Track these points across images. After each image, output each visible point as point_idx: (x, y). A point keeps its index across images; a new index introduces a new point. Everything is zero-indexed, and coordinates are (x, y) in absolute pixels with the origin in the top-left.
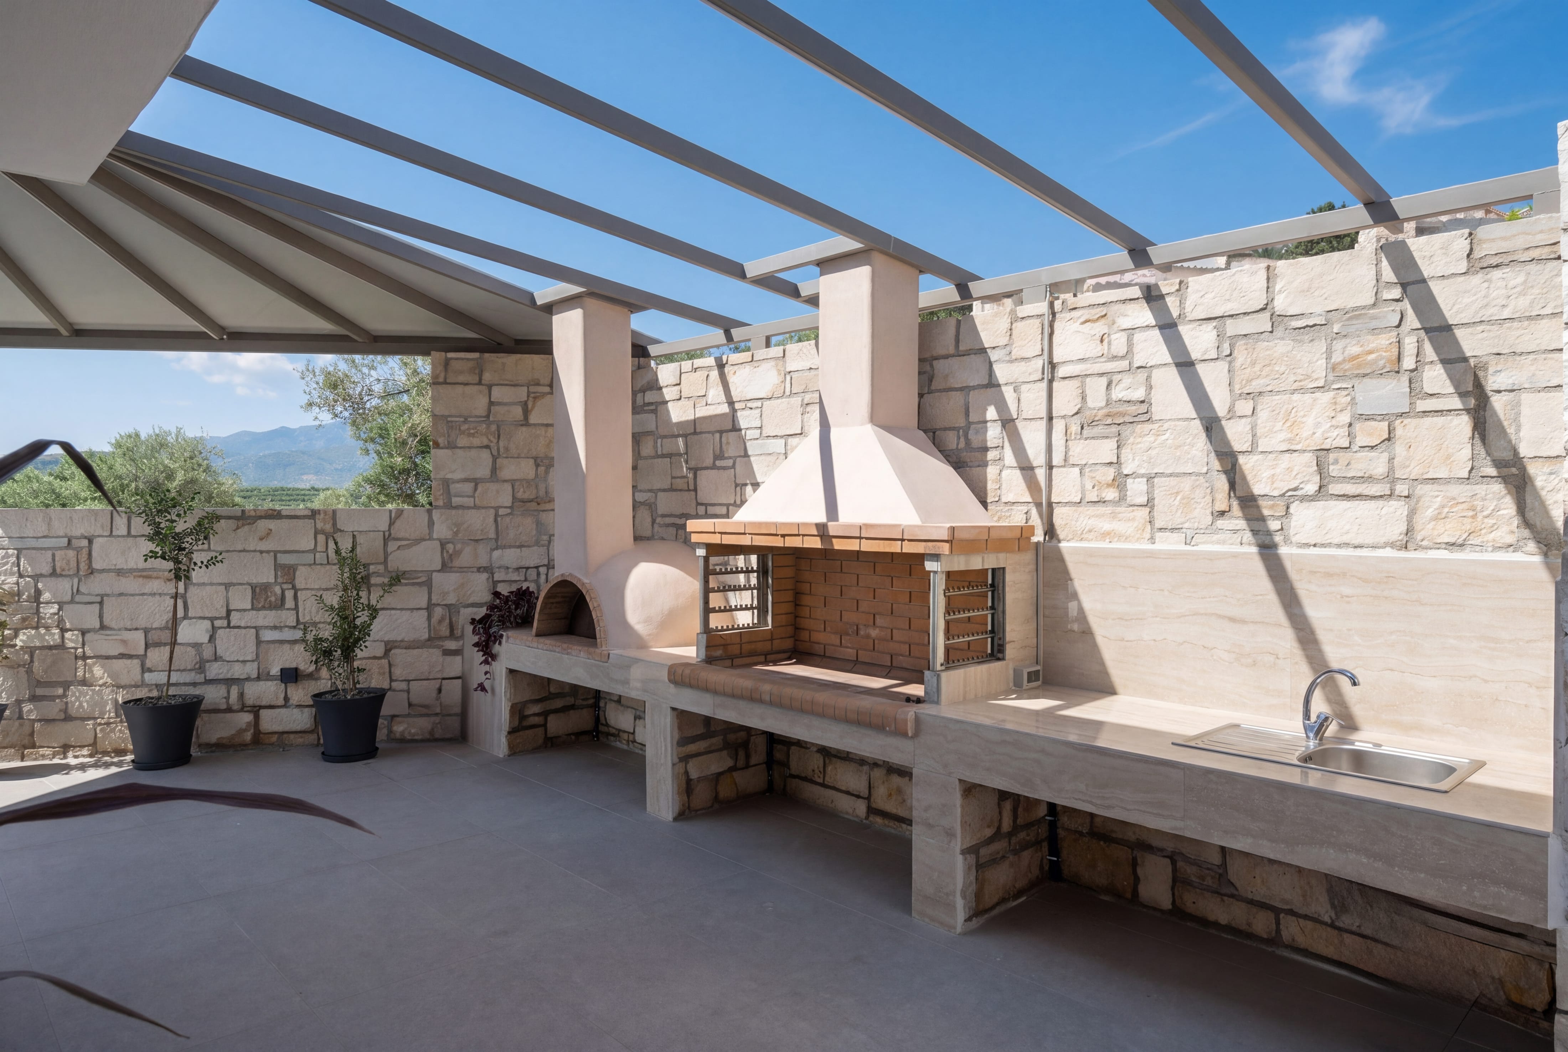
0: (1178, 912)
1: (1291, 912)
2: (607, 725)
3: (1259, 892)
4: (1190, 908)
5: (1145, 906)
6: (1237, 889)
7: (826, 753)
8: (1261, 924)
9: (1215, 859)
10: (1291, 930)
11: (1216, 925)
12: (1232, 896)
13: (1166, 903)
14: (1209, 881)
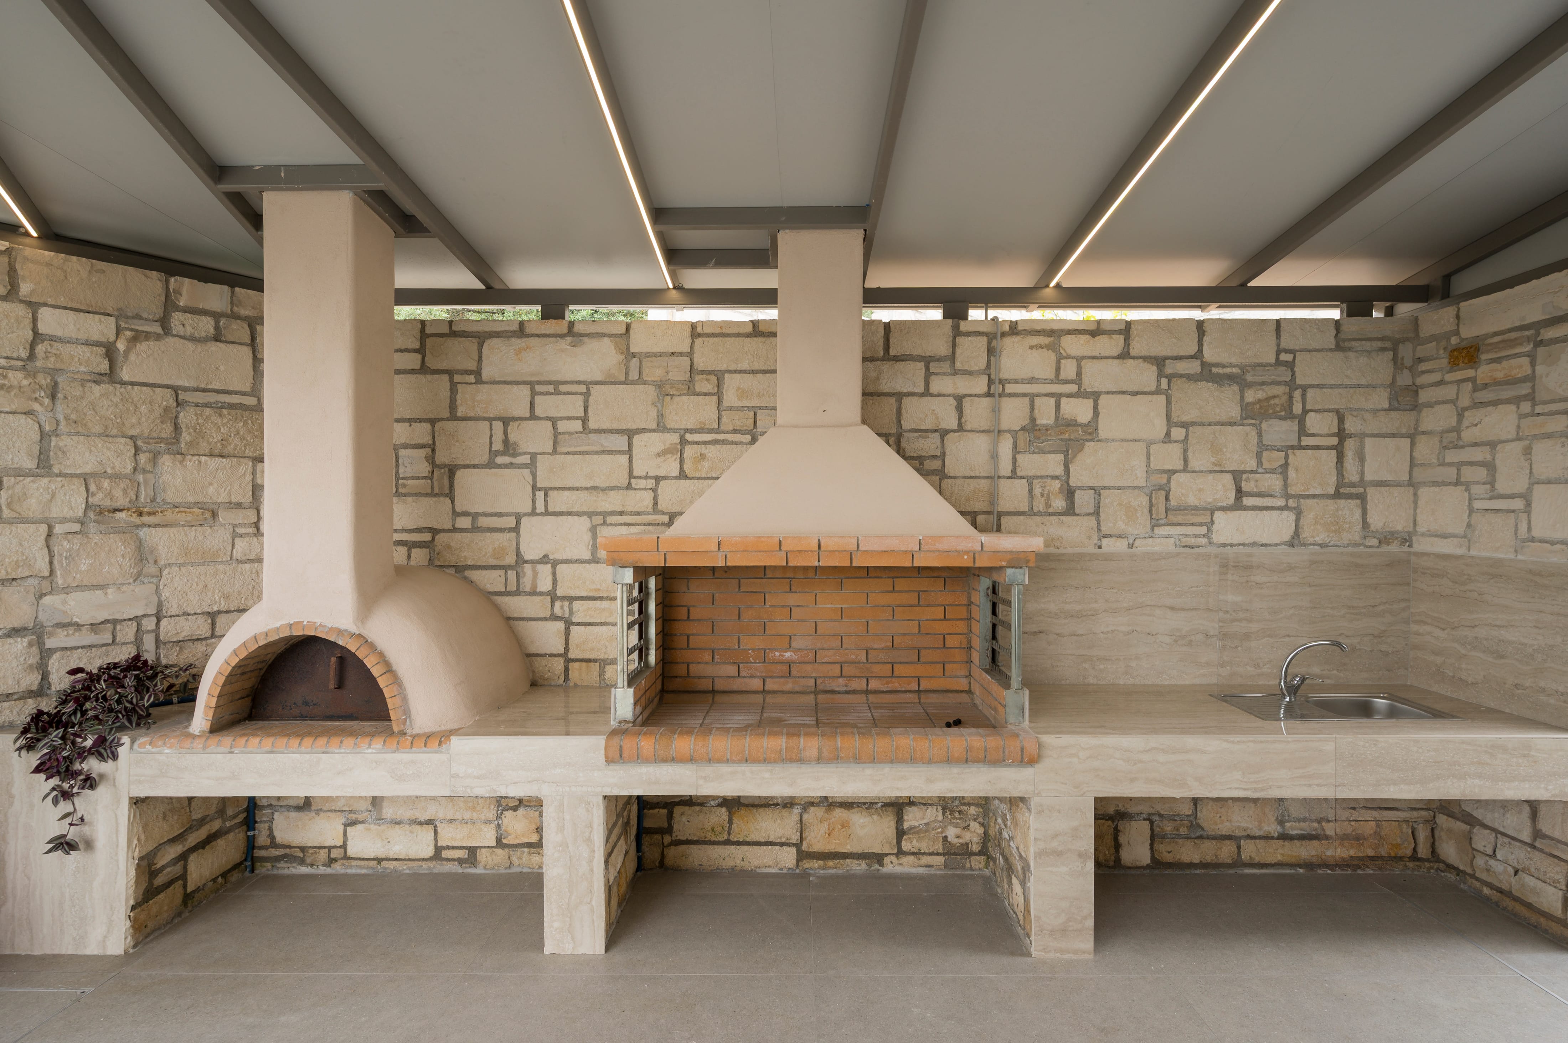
0: (1157, 863)
1: (1249, 837)
2: (274, 844)
3: (1224, 828)
4: (1167, 858)
5: (1130, 868)
6: (1203, 829)
7: (733, 804)
8: (1226, 852)
9: (1187, 810)
10: (1250, 850)
11: (1191, 865)
12: (1201, 837)
13: (1146, 859)
14: (1183, 831)
